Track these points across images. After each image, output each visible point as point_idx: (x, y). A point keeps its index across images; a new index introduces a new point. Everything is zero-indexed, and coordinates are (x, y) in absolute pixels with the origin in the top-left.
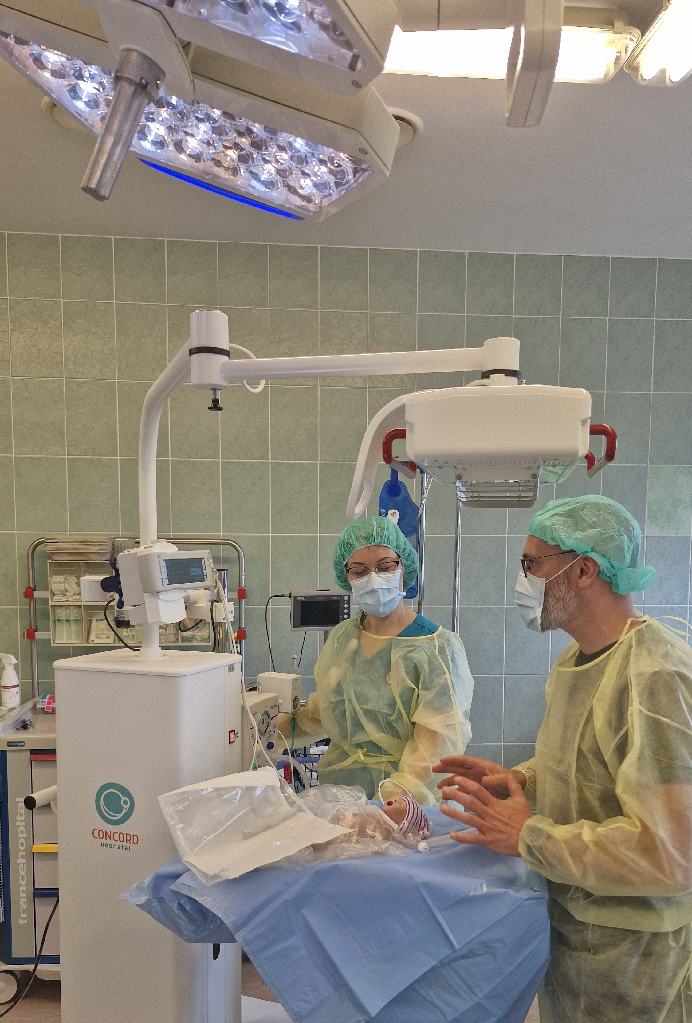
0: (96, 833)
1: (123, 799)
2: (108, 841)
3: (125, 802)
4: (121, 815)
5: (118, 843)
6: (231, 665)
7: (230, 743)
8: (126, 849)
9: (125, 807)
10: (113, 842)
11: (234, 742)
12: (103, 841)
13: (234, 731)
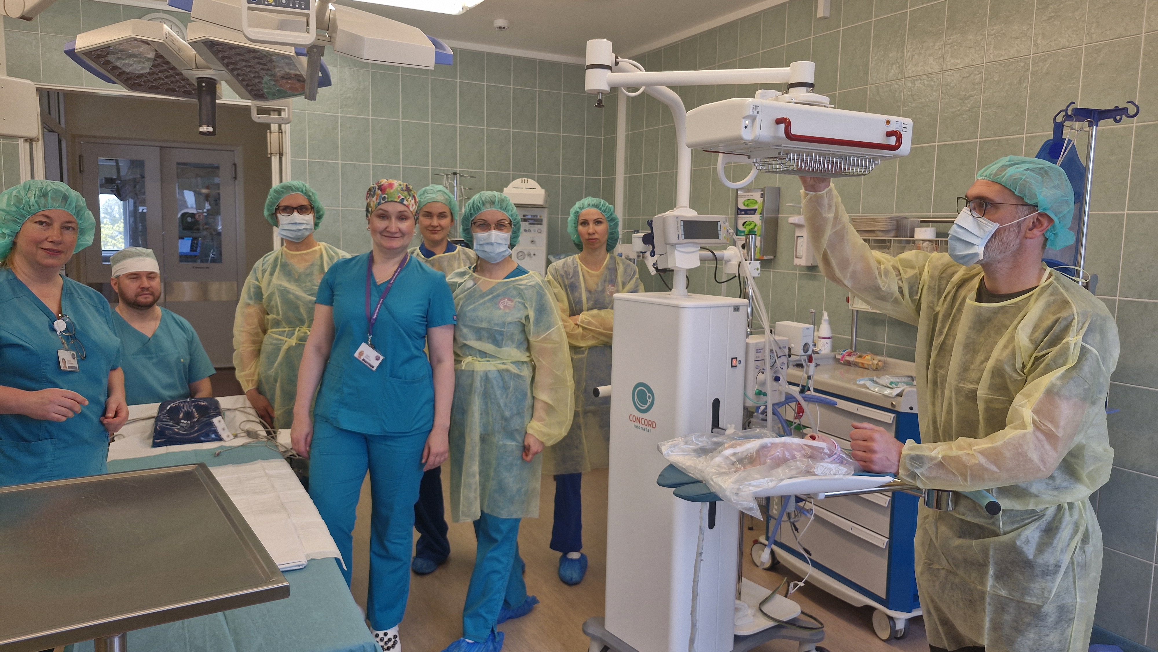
0: (631, 417)
1: (648, 394)
2: (638, 424)
3: (649, 398)
4: (646, 406)
5: (644, 426)
6: (737, 306)
7: (732, 366)
8: (648, 431)
9: (649, 400)
10: (640, 425)
11: (736, 366)
12: (635, 423)
13: (736, 358)
